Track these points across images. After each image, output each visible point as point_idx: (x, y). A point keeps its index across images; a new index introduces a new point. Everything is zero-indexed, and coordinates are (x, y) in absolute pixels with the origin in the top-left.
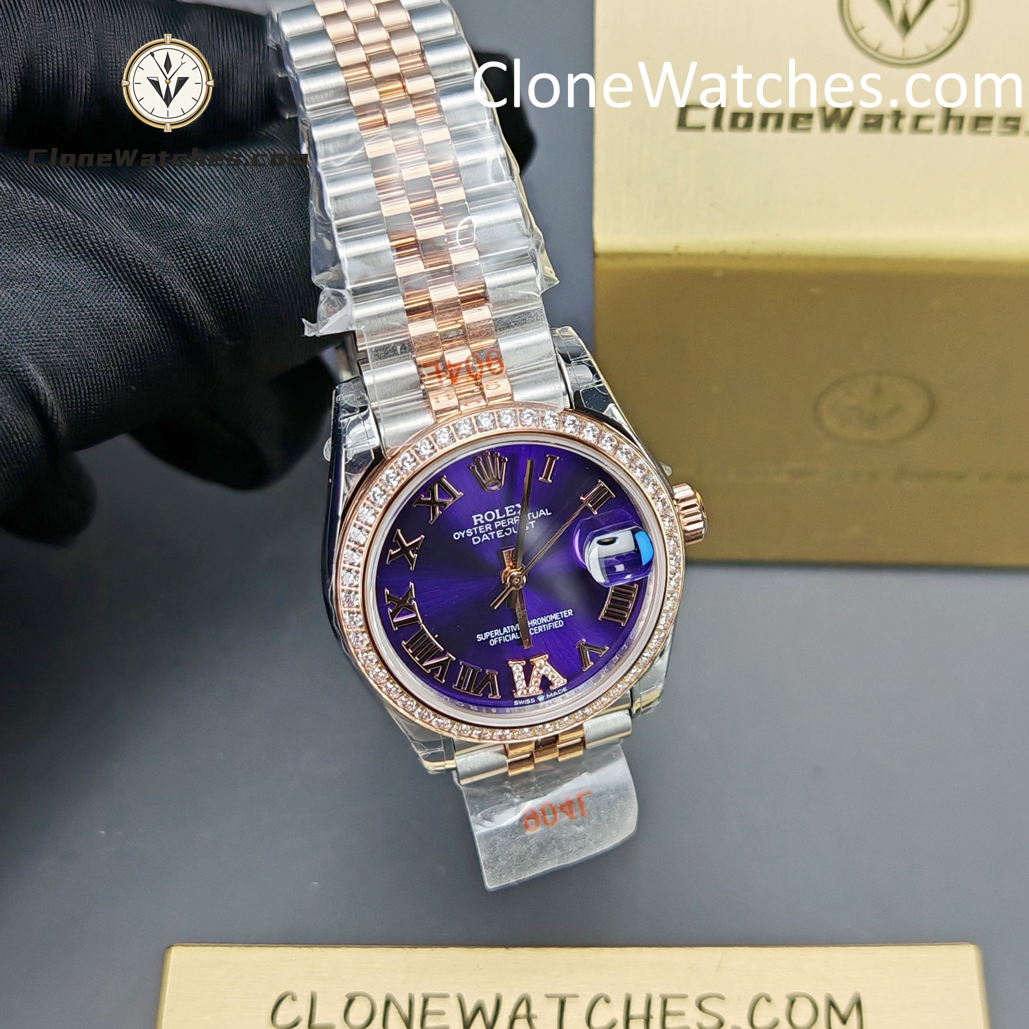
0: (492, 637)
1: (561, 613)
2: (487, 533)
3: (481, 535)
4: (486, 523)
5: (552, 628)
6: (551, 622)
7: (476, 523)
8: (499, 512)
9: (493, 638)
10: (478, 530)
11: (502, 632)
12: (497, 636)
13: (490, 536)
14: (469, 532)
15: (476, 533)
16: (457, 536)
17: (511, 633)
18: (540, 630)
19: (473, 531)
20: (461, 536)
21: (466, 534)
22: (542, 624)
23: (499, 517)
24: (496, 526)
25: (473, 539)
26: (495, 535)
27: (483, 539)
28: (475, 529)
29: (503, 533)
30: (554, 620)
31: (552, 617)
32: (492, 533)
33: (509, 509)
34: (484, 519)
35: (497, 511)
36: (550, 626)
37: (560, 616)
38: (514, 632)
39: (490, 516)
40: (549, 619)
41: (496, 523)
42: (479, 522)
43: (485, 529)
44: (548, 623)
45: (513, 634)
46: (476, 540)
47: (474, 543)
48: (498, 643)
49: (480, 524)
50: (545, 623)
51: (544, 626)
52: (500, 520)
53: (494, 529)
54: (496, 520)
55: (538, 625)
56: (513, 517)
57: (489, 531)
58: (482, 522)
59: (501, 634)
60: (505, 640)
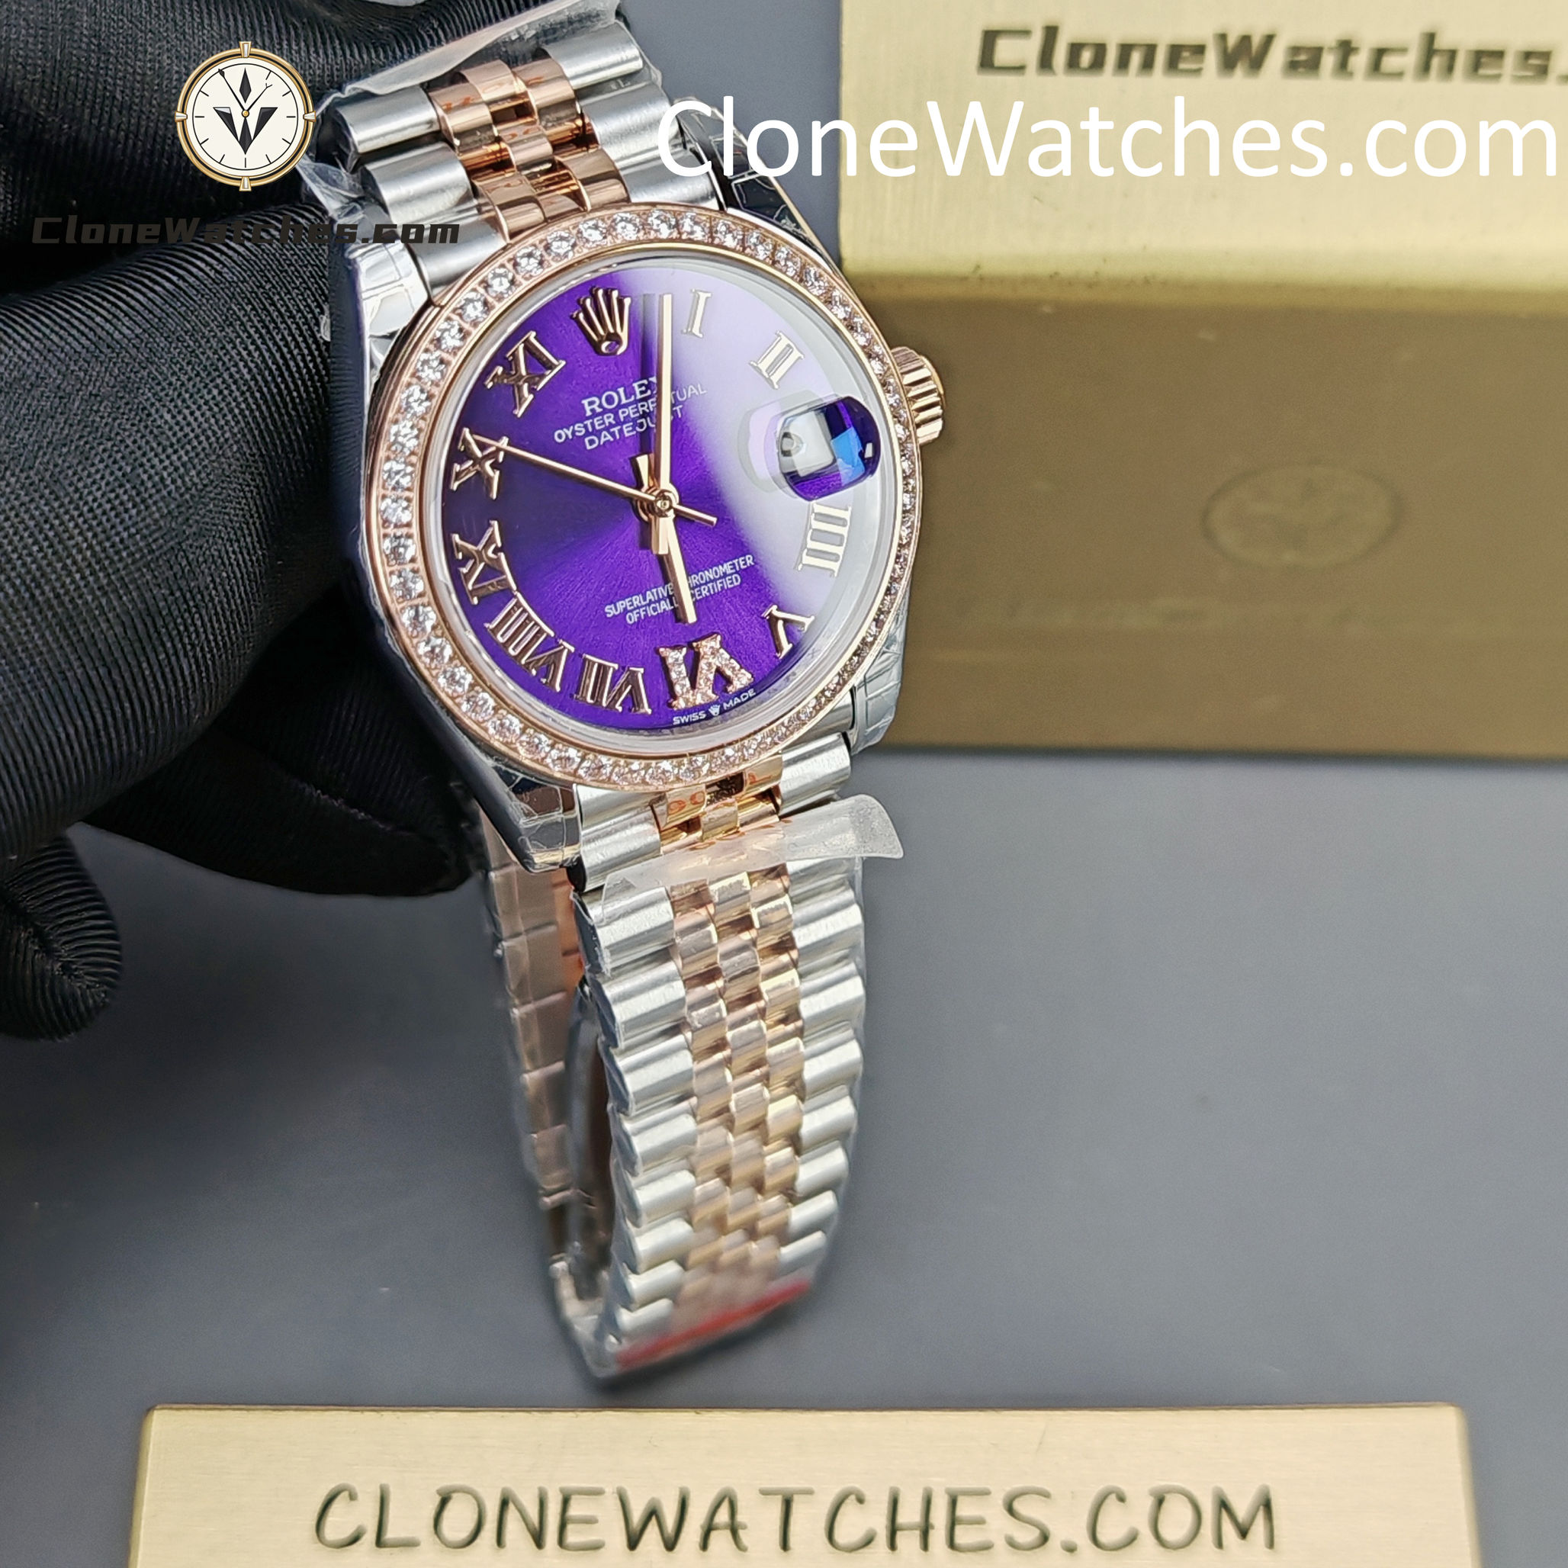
0: (629, 608)
1: (735, 561)
2: (607, 429)
3: (598, 433)
4: (605, 411)
5: (722, 588)
6: (720, 578)
7: (589, 413)
8: (625, 391)
9: (631, 611)
10: (593, 424)
11: (645, 600)
12: (638, 608)
13: (613, 434)
14: (579, 429)
15: (590, 429)
16: (560, 436)
17: (659, 601)
18: (705, 593)
19: (586, 427)
20: (567, 436)
21: (573, 433)
22: (706, 583)
23: (624, 401)
24: (622, 417)
25: (586, 440)
26: (621, 431)
27: (603, 440)
28: (588, 422)
29: (634, 429)
30: (725, 575)
31: (721, 570)
32: (616, 430)
33: (640, 386)
34: (600, 406)
35: (621, 390)
36: (719, 586)
37: (735, 568)
38: (664, 599)
39: (610, 400)
40: (716, 574)
41: (620, 411)
42: (593, 410)
43: (604, 423)
44: (715, 580)
45: (663, 602)
46: (592, 442)
47: (589, 447)
48: (639, 618)
49: (594, 414)
50: (711, 581)
51: (710, 585)
52: (626, 406)
53: (618, 423)
54: (620, 406)
55: (701, 585)
56: (645, 399)
57: (611, 425)
58: (599, 410)
59: (643, 603)
60: (651, 612)
